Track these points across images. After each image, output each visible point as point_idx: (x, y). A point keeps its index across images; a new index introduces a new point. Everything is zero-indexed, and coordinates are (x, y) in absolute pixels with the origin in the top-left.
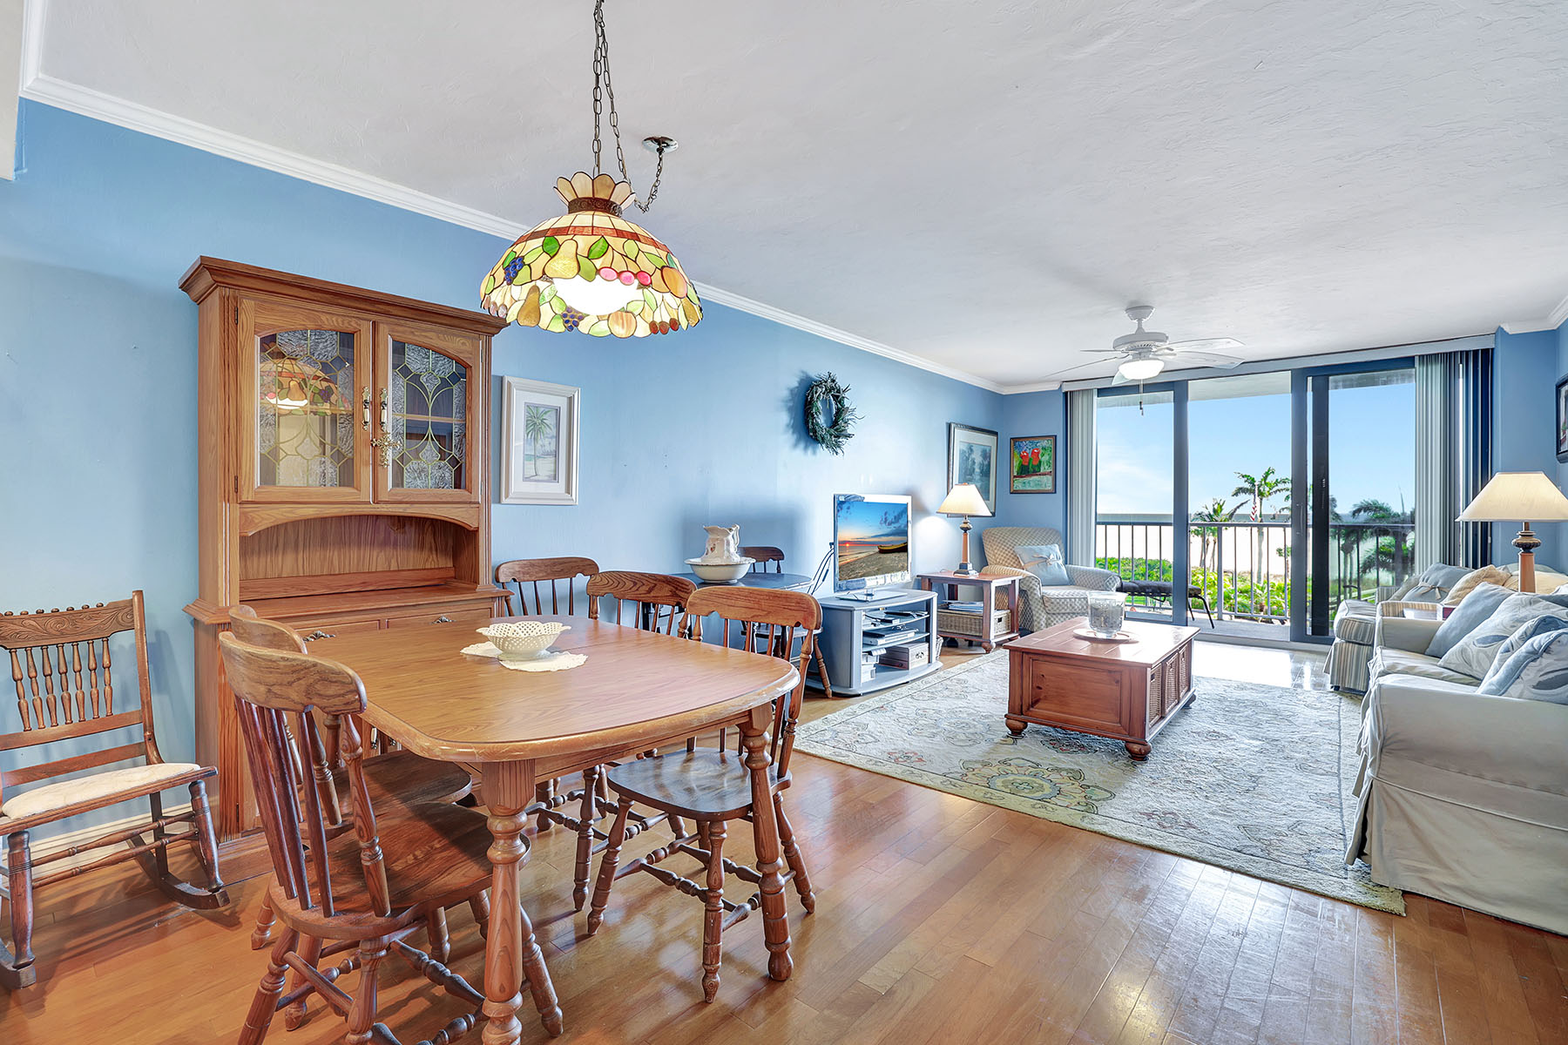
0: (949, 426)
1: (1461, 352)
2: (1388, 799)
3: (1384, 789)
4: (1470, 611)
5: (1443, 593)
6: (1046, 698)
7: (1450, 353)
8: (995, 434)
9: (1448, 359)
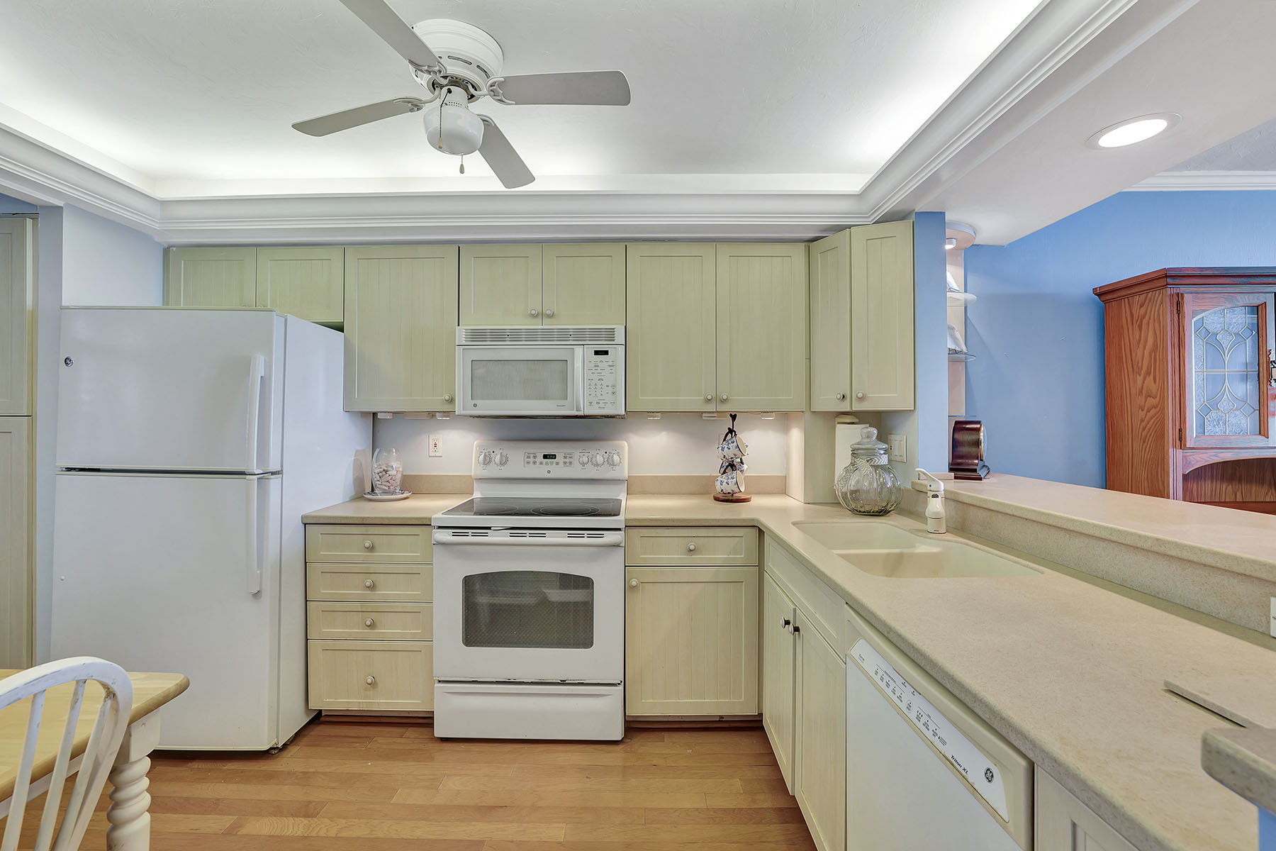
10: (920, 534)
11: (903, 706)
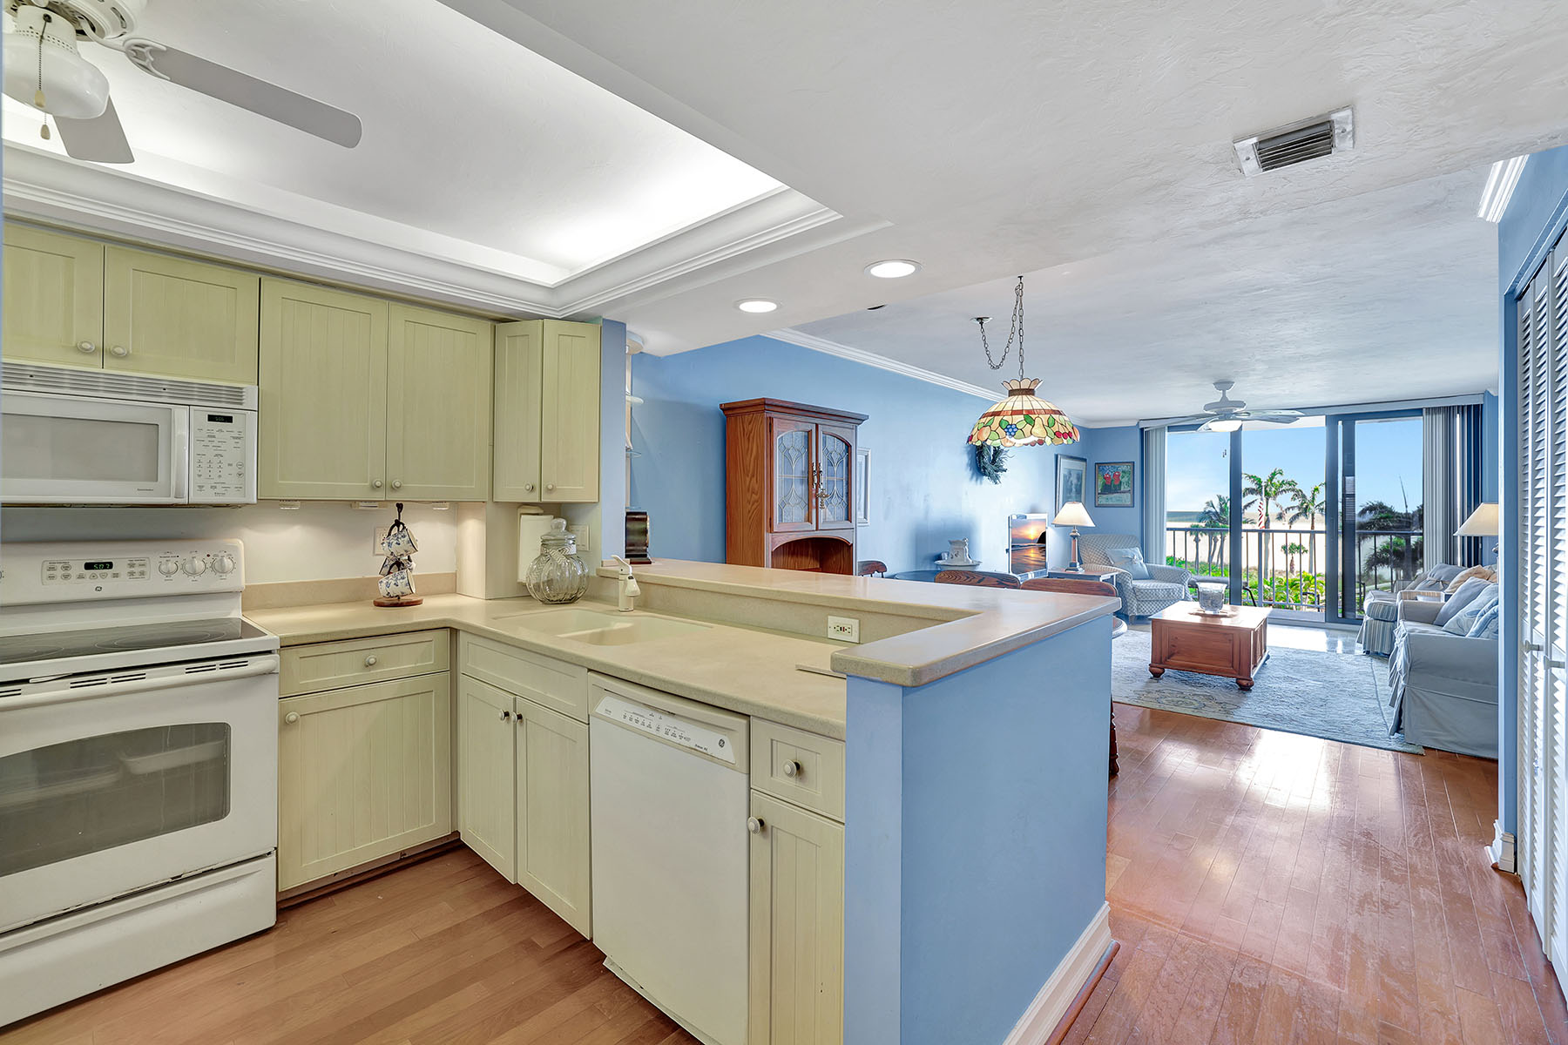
0: (1057, 456)
1: (1458, 406)
2: (1415, 698)
3: (1413, 692)
4: (1462, 596)
5: (1445, 585)
6: (1178, 653)
7: (1450, 407)
8: (1085, 460)
9: (1449, 412)
10: (614, 613)
11: (653, 731)
